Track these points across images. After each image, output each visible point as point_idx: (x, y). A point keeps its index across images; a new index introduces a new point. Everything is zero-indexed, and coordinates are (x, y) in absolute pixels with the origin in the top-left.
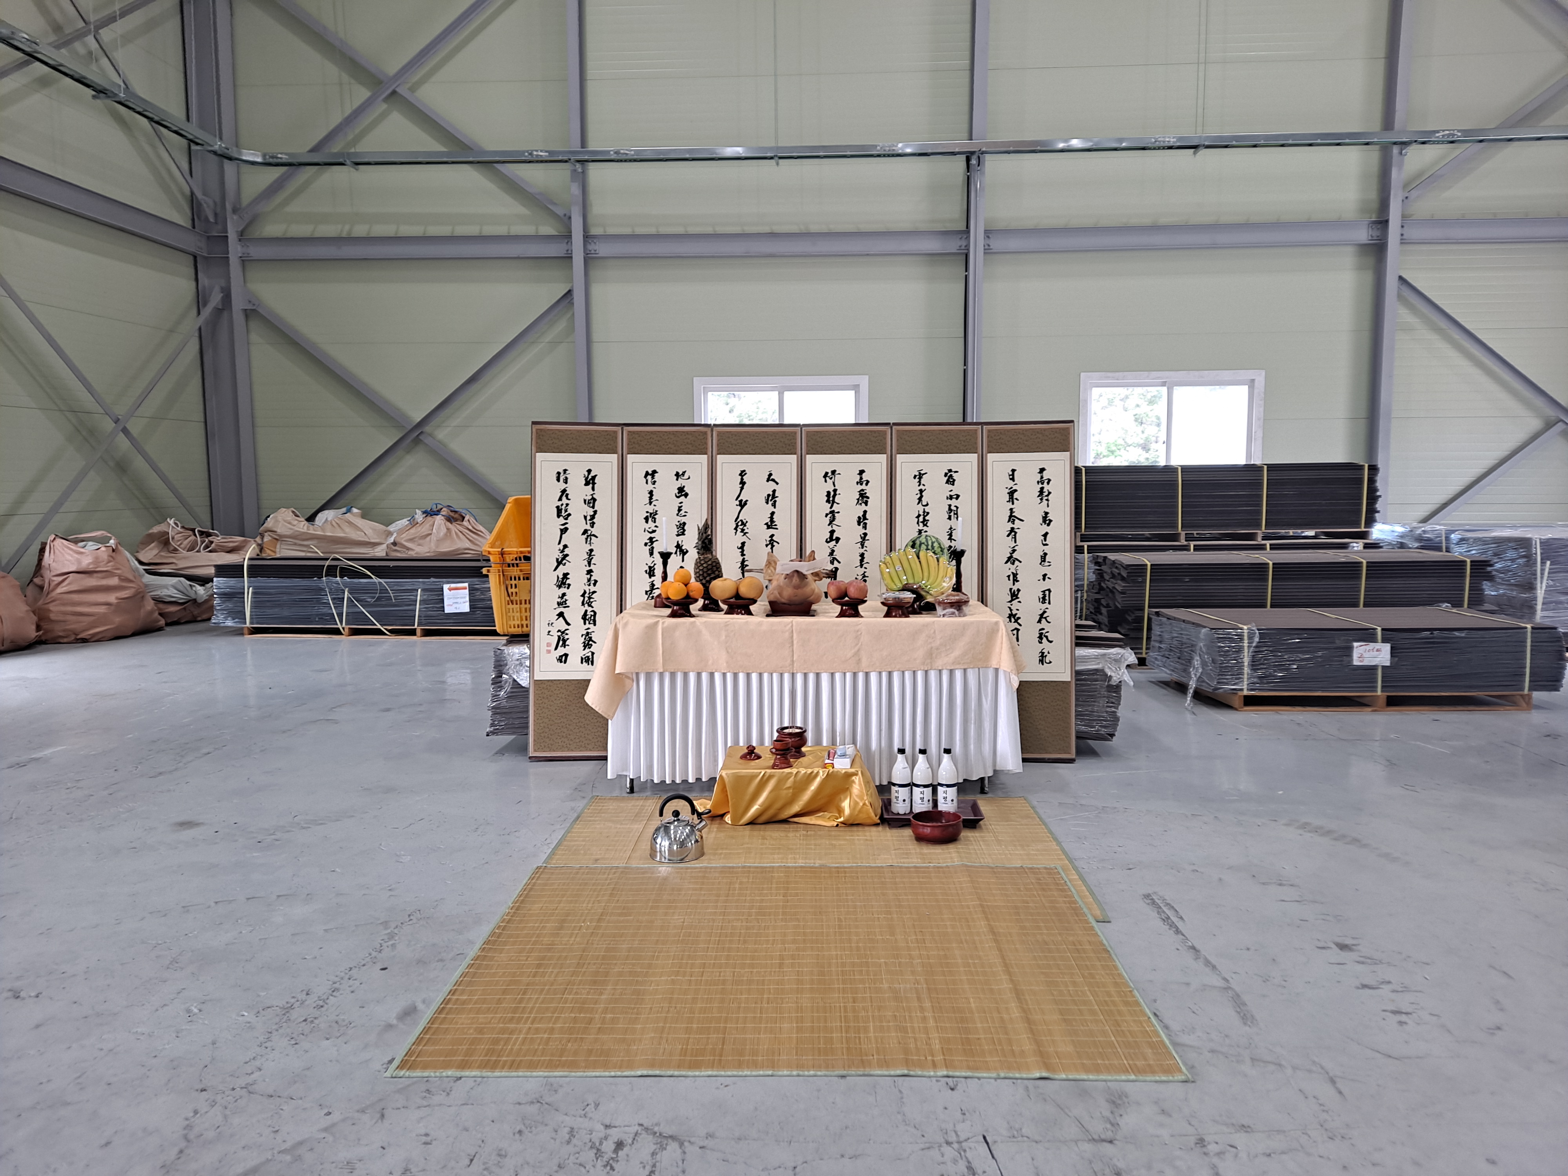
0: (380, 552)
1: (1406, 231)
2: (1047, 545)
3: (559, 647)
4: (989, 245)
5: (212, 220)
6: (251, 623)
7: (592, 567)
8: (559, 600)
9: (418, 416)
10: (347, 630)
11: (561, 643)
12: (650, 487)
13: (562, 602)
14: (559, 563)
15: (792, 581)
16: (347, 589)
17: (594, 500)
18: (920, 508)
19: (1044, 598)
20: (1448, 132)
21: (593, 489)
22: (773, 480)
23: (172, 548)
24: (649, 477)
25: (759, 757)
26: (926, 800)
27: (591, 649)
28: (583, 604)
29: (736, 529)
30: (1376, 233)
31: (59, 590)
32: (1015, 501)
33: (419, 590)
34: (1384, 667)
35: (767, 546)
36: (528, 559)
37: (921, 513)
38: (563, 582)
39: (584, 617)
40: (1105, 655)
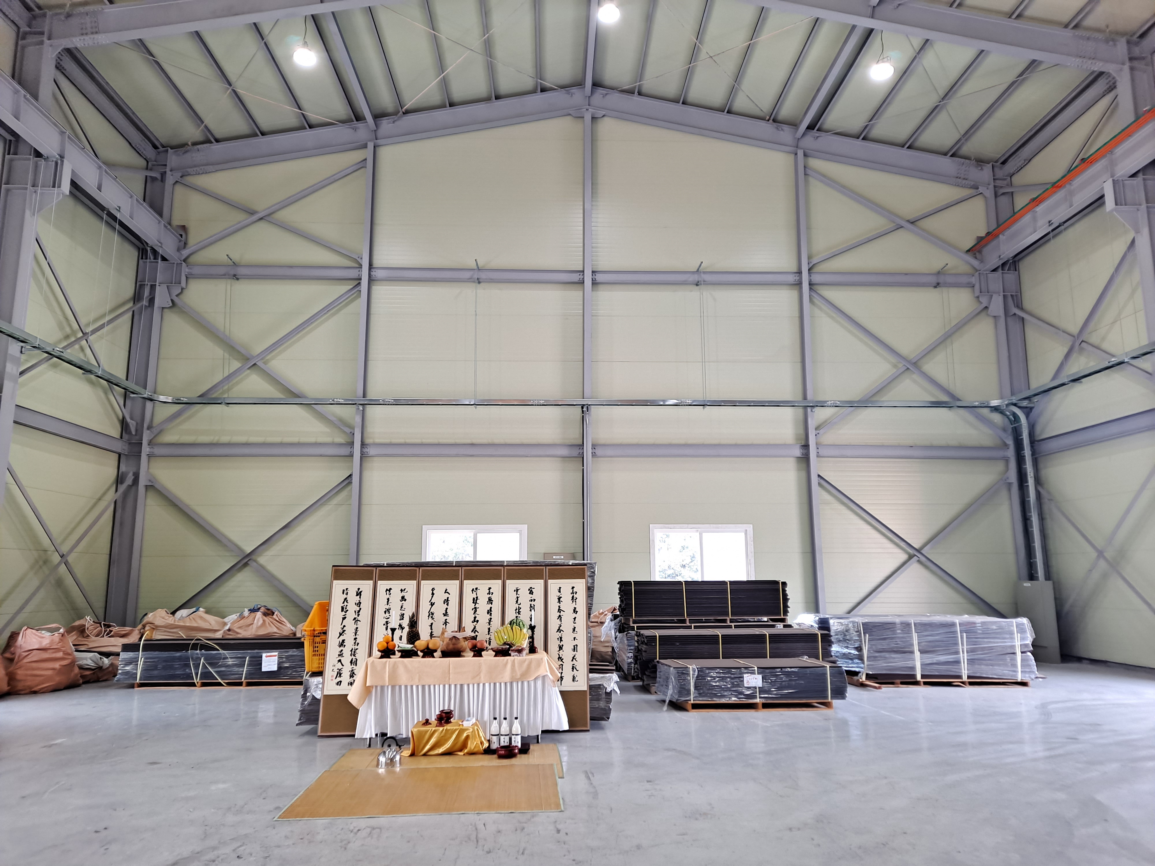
0: (219, 635)
1: (820, 450)
2: (575, 623)
3: (337, 678)
4: (595, 453)
5: (134, 433)
6: (140, 680)
7: (357, 636)
8: (339, 653)
9: (248, 550)
10: (199, 684)
11: (339, 675)
12: (388, 596)
13: (341, 655)
14: (341, 634)
15: (452, 642)
16: (203, 658)
17: (360, 603)
18: (517, 606)
19: (574, 649)
20: (833, 402)
21: (360, 598)
22: (448, 593)
23: (86, 635)
24: (388, 592)
25: (430, 724)
26: (506, 742)
27: (354, 678)
28: (351, 655)
29: (429, 616)
30: (805, 451)
31: (25, 661)
32: (561, 602)
33: (247, 658)
34: (759, 688)
35: (443, 624)
36: (325, 633)
37: (517, 608)
38: (342, 644)
39: (351, 662)
40: (604, 677)
